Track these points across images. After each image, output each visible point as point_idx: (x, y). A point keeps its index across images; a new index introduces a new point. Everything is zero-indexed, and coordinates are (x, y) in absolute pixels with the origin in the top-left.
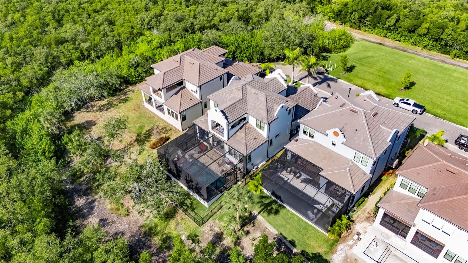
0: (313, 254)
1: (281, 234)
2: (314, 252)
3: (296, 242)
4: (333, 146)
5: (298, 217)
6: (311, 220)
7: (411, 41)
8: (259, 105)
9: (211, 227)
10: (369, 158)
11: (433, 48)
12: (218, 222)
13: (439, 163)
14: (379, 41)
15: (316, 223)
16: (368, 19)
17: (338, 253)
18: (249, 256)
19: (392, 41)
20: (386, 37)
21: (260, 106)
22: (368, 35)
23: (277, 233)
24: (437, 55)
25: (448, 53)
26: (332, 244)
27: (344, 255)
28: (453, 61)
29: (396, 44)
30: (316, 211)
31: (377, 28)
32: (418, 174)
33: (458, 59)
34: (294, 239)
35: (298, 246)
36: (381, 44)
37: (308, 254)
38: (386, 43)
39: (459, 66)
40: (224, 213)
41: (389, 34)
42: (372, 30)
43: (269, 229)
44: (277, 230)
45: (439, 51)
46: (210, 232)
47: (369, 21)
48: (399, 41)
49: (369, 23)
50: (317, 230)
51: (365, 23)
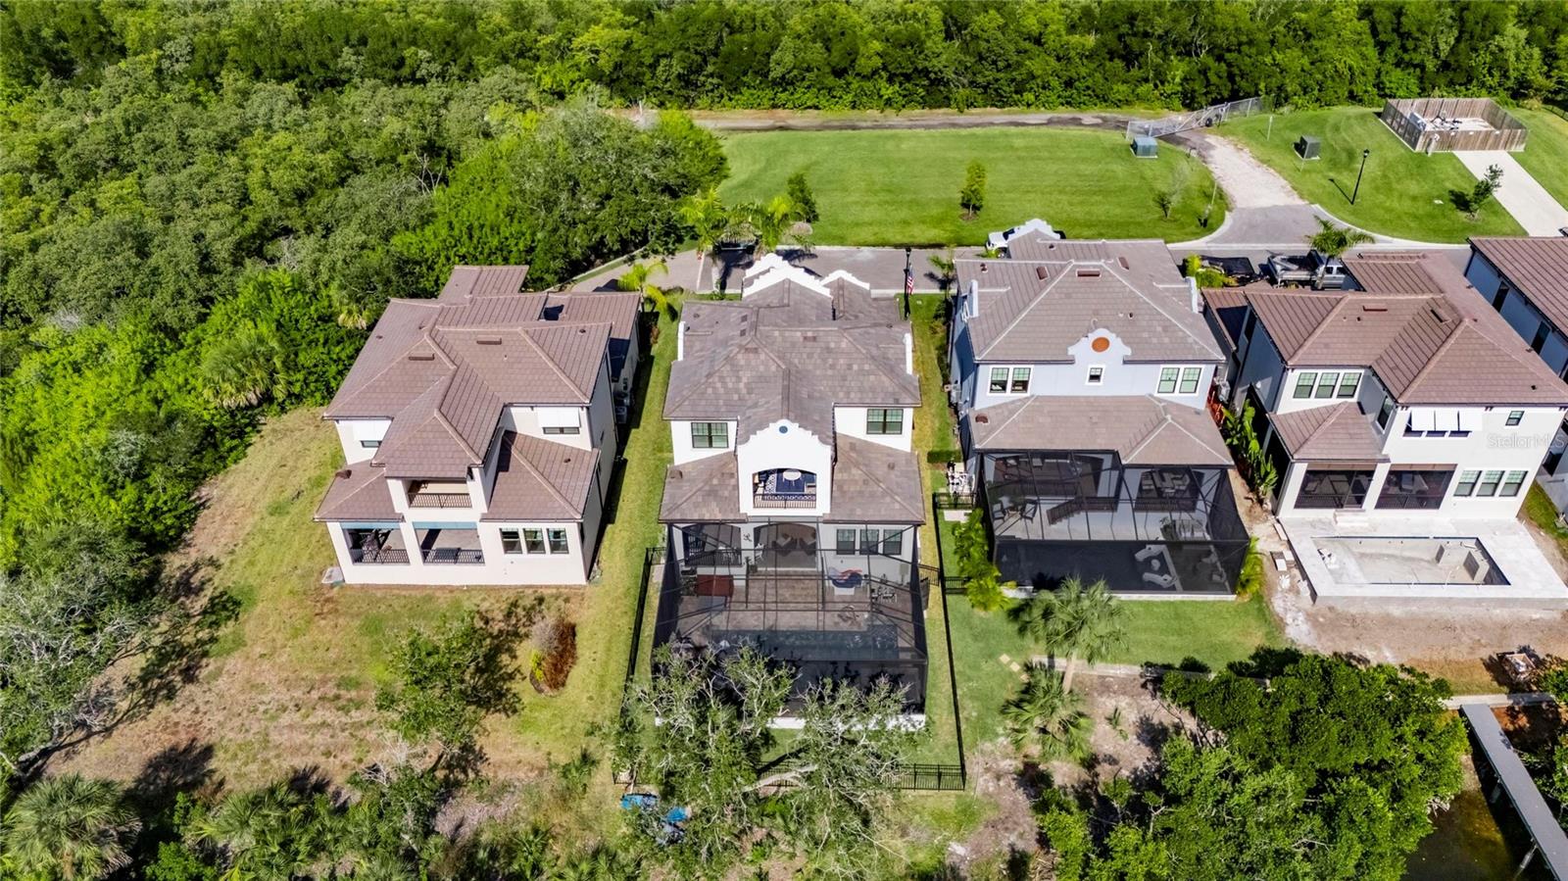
0: (1253, 658)
1: (1148, 665)
2: (1252, 652)
3: (1198, 658)
4: (1094, 384)
5: (1140, 603)
6: (1172, 589)
7: (849, 98)
8: (850, 367)
9: (987, 770)
10: (1203, 366)
11: (908, 100)
12: (988, 746)
13: (1342, 303)
14: (770, 123)
15: (1189, 586)
16: (710, 69)
17: (1289, 621)
18: (1146, 767)
19: (799, 113)
20: (774, 106)
21: (855, 367)
22: (726, 114)
23: (1137, 670)
24: (923, 115)
25: (946, 102)
26: (1260, 610)
27: (1301, 617)
28: (961, 119)
29: (810, 117)
30: (1156, 564)
31: (744, 89)
32: (1327, 346)
33: (973, 110)
34: (1186, 655)
35: (1209, 664)
36: (781, 128)
37: (1247, 665)
38: (791, 122)
39: (992, 124)
40: (974, 714)
41: (783, 96)
42: (730, 99)
43: (1111, 672)
44: (1131, 662)
45: (924, 104)
46: (1002, 783)
47: (712, 75)
48: (817, 108)
49: (715, 81)
50: (1204, 602)
51: (703, 85)
